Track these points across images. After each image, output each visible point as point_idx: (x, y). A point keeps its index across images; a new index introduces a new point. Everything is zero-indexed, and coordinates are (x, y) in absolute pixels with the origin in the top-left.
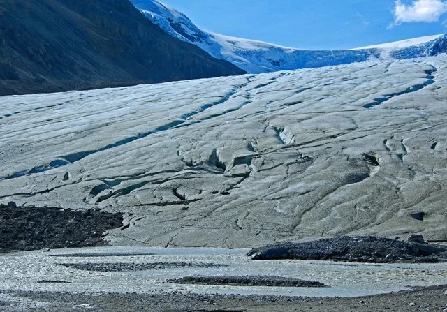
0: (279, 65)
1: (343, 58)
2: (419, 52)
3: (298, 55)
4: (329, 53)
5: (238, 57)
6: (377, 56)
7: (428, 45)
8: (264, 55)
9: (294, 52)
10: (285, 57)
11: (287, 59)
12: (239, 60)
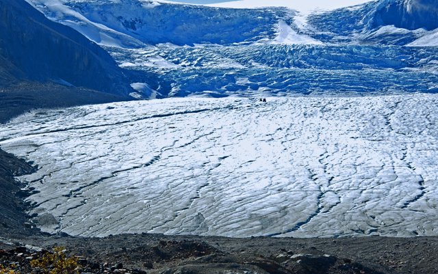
0: (134, 29)
1: (235, 22)
2: (352, 21)
3: (165, 12)
4: (212, 11)
5: (72, 12)
6: (289, 22)
7: (367, 8)
8: (112, 9)
9: (158, 7)
10: (144, 14)
11: (147, 19)
12: (73, 18)
